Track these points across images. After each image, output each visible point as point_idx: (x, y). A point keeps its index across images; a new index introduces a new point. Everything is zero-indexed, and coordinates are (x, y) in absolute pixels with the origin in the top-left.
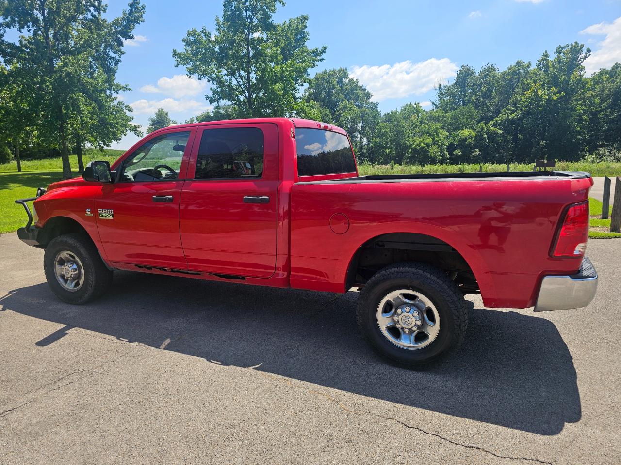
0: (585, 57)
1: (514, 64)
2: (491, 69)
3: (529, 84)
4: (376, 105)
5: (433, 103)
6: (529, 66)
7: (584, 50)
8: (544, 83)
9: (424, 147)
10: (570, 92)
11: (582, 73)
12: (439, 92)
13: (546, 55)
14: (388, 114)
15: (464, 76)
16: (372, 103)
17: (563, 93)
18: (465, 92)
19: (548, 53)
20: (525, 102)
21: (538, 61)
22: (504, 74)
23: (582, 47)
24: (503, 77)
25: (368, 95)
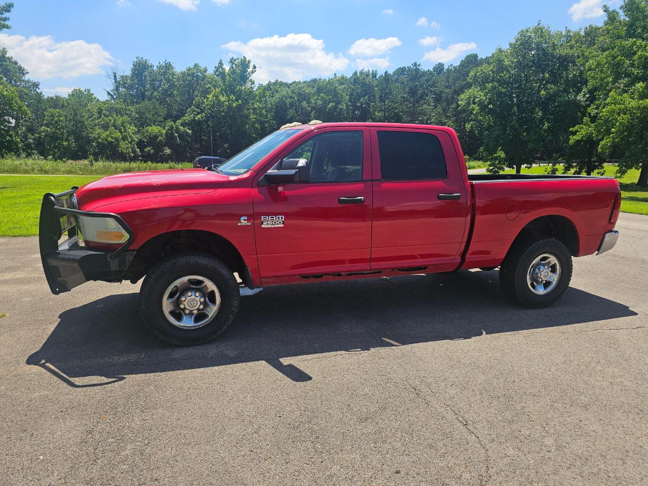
0: (253, 72)
1: (192, 66)
2: (168, 66)
3: (209, 88)
4: (36, 85)
5: (109, 93)
6: (205, 71)
7: (251, 65)
8: (222, 89)
9: (113, 142)
10: (246, 101)
11: (253, 86)
12: (114, 81)
13: (221, 63)
14: (52, 98)
15: (140, 68)
16: (28, 82)
17: (240, 101)
18: (143, 85)
19: (223, 62)
20: (208, 105)
21: (215, 67)
22: (183, 73)
23: (249, 62)
24: (183, 77)
25: (22, 71)
